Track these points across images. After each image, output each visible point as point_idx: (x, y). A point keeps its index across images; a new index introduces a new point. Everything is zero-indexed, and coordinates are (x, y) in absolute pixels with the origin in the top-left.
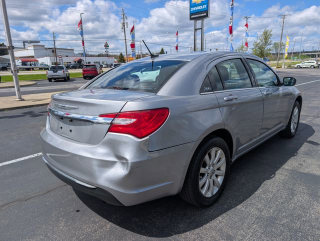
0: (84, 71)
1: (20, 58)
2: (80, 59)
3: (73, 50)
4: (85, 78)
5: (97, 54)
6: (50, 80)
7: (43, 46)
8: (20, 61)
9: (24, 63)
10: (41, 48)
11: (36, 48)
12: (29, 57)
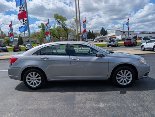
0: (125, 42)
1: (110, 36)
2: (136, 36)
3: (134, 31)
4: (125, 46)
5: (152, 32)
6: (108, 46)
7: (120, 31)
8: (109, 38)
9: (110, 39)
10: (119, 31)
11: (117, 32)
12: (113, 36)
